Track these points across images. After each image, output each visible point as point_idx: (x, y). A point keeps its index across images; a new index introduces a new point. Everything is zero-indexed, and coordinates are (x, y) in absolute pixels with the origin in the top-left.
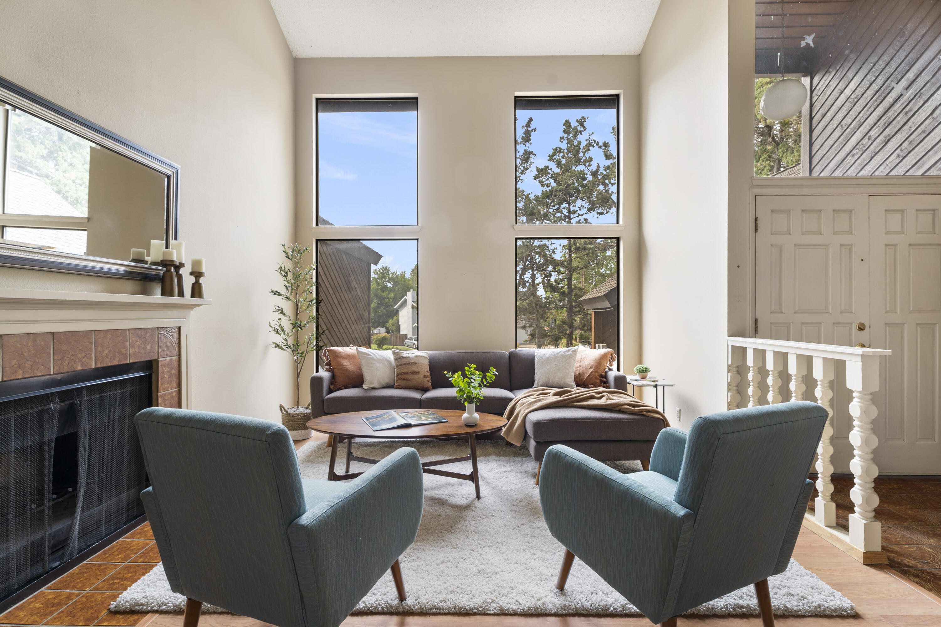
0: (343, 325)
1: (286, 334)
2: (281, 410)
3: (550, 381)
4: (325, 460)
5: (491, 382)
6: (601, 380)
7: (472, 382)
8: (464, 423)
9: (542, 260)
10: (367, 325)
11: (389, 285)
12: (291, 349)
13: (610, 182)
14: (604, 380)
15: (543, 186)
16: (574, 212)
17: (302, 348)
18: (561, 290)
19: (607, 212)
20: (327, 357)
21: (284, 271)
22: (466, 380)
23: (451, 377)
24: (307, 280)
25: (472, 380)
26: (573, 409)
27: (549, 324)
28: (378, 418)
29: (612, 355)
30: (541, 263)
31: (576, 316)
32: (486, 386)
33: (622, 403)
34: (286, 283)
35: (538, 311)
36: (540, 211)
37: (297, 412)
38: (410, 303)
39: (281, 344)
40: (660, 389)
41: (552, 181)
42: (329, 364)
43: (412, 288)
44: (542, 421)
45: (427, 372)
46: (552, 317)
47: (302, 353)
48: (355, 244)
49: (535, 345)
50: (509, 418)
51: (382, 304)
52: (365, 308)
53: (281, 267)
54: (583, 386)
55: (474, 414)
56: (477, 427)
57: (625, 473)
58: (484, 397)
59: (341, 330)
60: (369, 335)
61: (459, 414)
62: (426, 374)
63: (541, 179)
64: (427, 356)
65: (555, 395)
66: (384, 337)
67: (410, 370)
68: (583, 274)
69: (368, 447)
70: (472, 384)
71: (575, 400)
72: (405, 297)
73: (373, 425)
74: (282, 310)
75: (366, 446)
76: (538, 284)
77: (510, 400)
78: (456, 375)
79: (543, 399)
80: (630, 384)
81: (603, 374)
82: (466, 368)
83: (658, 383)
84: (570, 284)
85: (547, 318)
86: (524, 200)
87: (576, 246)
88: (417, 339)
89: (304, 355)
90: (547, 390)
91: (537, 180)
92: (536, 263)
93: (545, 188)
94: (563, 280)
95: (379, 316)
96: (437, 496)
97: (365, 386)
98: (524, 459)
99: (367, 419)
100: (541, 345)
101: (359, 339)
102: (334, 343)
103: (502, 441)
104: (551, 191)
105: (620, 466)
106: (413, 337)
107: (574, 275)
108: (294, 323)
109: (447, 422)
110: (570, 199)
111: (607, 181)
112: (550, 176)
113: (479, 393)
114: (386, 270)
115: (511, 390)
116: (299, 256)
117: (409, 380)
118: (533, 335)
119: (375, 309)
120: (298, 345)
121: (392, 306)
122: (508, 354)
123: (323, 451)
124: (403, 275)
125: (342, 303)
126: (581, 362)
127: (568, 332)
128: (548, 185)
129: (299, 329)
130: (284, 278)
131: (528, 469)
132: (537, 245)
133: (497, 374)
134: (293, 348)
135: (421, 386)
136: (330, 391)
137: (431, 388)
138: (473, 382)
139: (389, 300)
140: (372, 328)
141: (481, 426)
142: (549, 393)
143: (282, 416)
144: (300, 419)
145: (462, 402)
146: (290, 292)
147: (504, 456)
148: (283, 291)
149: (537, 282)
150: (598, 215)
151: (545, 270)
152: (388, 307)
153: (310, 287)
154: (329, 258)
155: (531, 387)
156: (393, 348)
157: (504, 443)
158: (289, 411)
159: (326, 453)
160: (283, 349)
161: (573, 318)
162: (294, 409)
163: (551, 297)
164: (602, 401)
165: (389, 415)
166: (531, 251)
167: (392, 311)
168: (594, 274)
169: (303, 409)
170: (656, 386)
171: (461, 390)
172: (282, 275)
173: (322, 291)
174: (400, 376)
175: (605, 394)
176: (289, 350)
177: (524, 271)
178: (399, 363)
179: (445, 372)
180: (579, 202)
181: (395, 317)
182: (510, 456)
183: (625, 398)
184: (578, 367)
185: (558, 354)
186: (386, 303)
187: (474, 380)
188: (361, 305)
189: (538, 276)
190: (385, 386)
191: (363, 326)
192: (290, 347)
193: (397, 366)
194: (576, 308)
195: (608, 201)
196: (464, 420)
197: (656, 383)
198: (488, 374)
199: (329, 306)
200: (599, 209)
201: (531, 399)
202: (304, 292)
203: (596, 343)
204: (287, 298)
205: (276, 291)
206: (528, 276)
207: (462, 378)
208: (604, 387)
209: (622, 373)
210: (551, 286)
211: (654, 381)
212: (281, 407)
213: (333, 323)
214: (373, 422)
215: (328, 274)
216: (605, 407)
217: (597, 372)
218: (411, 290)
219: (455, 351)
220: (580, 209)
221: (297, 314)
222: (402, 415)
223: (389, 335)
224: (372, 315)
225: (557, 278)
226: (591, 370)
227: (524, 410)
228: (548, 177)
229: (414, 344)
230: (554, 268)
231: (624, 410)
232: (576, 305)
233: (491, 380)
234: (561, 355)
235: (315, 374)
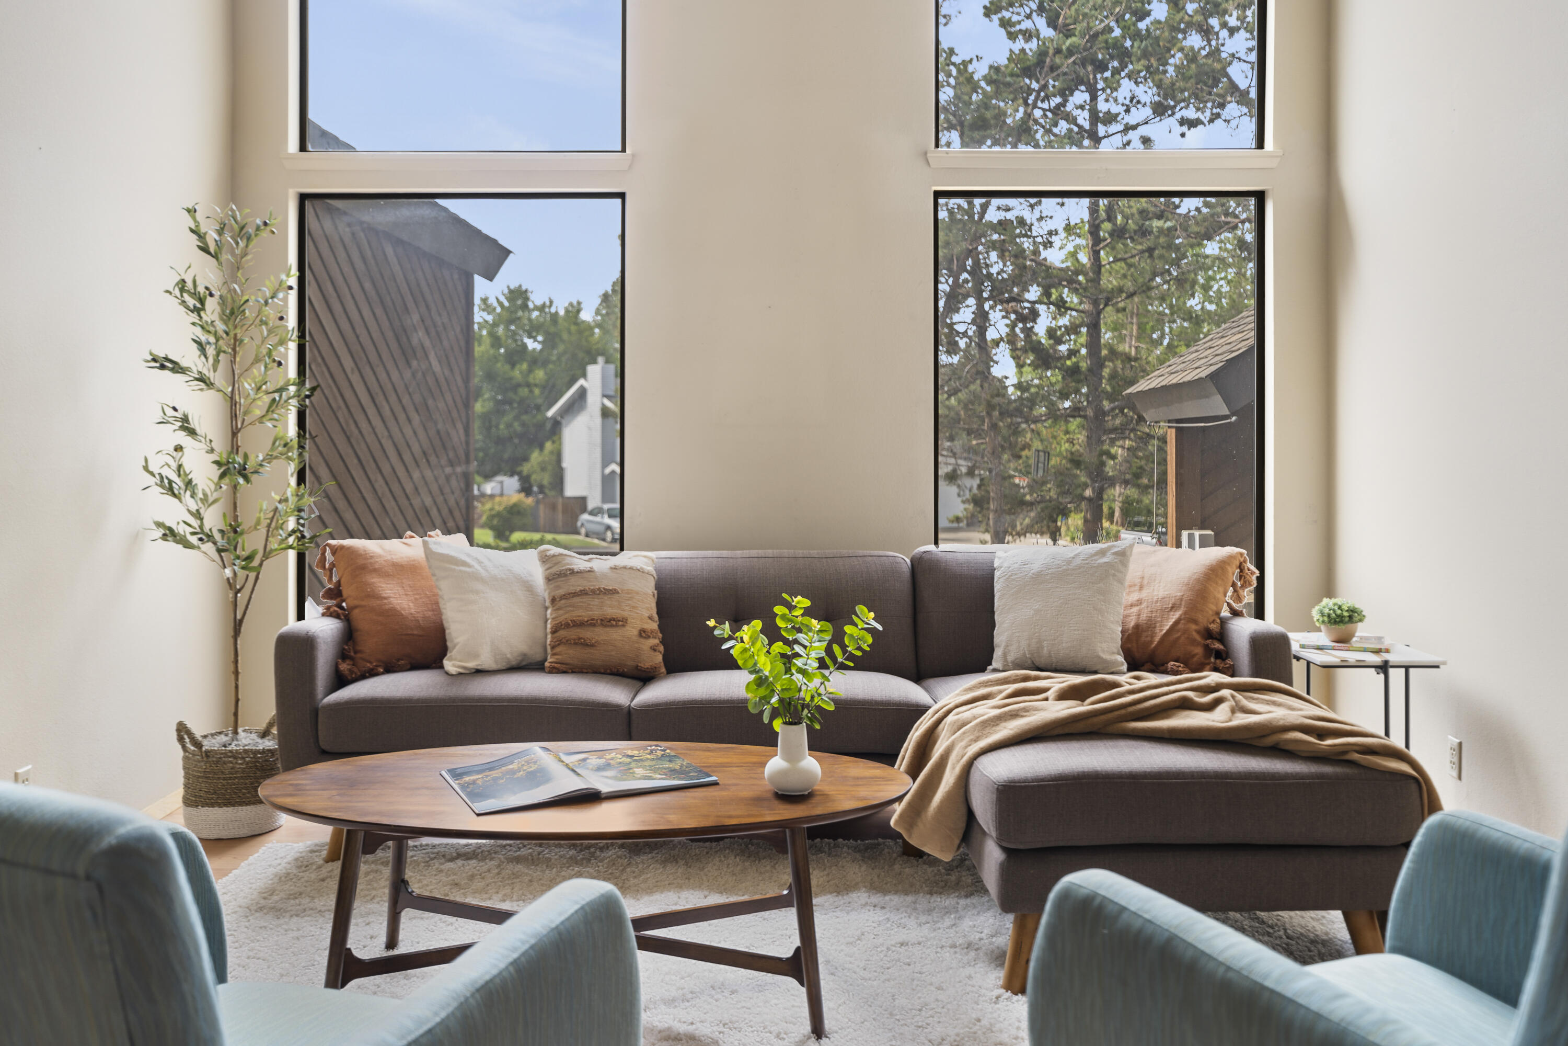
0: (386, 469)
1: (200, 495)
2: (181, 739)
3: (1045, 651)
4: (319, 903)
5: (859, 653)
6: (1207, 647)
7: (797, 655)
8: (769, 787)
9: (1009, 269)
10: (459, 470)
11: (531, 345)
12: (215, 543)
13: (1224, 25)
14: (1218, 646)
15: (1012, 36)
16: (1110, 118)
17: (252, 542)
18: (1068, 363)
19: (1214, 118)
20: (331, 570)
21: (194, 294)
22: (778, 647)
23: (730, 638)
24: (266, 324)
25: (797, 648)
26: (1122, 743)
27: (1028, 466)
28: (491, 769)
29: (1241, 567)
30: (1005, 276)
31: (1113, 442)
32: (842, 667)
33: (1281, 723)
34: (198, 331)
35: (994, 426)
36: (1005, 114)
37: (233, 747)
38: (595, 400)
39: (181, 529)
40: (1396, 676)
41: (1041, 22)
42: (335, 593)
43: (602, 354)
44: (1025, 781)
45: (651, 618)
46: (1037, 445)
47: (249, 558)
48: (422, 210)
49: (987, 531)
50: (914, 771)
51: (510, 403)
52: (455, 414)
53: (184, 281)
54: (1148, 665)
55: (803, 758)
56: (814, 800)
57: (1305, 960)
58: (837, 702)
59: (380, 484)
60: (469, 500)
61: (754, 759)
62: (646, 626)
63: (1006, 14)
64: (650, 569)
65: (1065, 695)
66: (515, 505)
67: (596, 613)
68: (1132, 313)
69: (460, 862)
70: (798, 662)
71: (1132, 713)
72: (581, 382)
73: (474, 793)
74: (185, 419)
75: (452, 860)
76: (997, 343)
77: (917, 711)
78: (746, 632)
79: (1026, 710)
80: (1298, 658)
81: (1214, 627)
82: (779, 610)
83: (1392, 658)
84: (1094, 343)
85: (1023, 449)
86: (952, 81)
87: (1115, 224)
88: (618, 512)
89: (256, 563)
90: (1036, 678)
91: (995, 18)
92: (989, 276)
93: (1020, 43)
94: (1073, 329)
95: (500, 441)
96: (682, 1028)
97: (450, 665)
98: (963, 902)
99: (456, 774)
100: (1006, 532)
101: (434, 512)
102: (355, 526)
103: (890, 842)
104: (1042, 54)
105: (1272, 927)
106: (606, 506)
107: (1109, 315)
108: (224, 461)
109: (715, 784)
110: (1095, 78)
111: (1214, 22)
112: (1034, 7)
113: (822, 690)
114: (518, 296)
115: (918, 678)
116: (242, 244)
117: (592, 646)
118: (979, 502)
119: (485, 417)
120: (235, 532)
121: (538, 408)
122: (908, 561)
123: (313, 876)
124: (574, 311)
125: (380, 399)
126: (1141, 587)
127: (1088, 493)
128: (1028, 35)
129: (241, 481)
130: (194, 317)
131: (978, 936)
132: (995, 221)
133: (880, 628)
134: (221, 542)
135: (630, 663)
136: (340, 681)
137: (663, 670)
138: (800, 656)
139: (531, 391)
140: (478, 478)
141: (826, 797)
142: (1046, 690)
143: (185, 759)
144: (243, 771)
145: (766, 720)
146: (211, 360)
147: (896, 892)
148: (189, 357)
149: (991, 334)
150: (1184, 129)
151: (1018, 299)
152: (526, 412)
153: (275, 346)
154: (341, 255)
155: (982, 670)
156: (542, 542)
157: (899, 849)
158: (207, 745)
159: (323, 880)
160: (188, 545)
161: (1105, 447)
162: (223, 739)
163: (1036, 382)
164: (1218, 718)
165: (528, 762)
166: (976, 239)
167: (540, 426)
168: (1167, 311)
169: (254, 736)
170: (1384, 668)
171: (761, 682)
172: (187, 308)
173: (319, 360)
174: (562, 633)
175: (1225, 692)
176: (208, 547)
177: (955, 300)
178: (561, 592)
179: (711, 623)
180: (1126, 87)
181: (548, 445)
182: (917, 892)
183: (1291, 708)
184: (1132, 606)
185: (1069, 562)
186: (521, 402)
187: (805, 647)
188: (441, 405)
189: (996, 316)
190: (514, 663)
191: (448, 470)
192: (210, 537)
193: (553, 600)
194: (1114, 418)
195: (1216, 82)
196: (772, 778)
197: (1386, 656)
198: (848, 629)
199: (339, 408)
200: (1187, 107)
201: (986, 710)
202: (257, 360)
203: (1180, 528)
204: (202, 379)
205: (167, 359)
206: (964, 317)
207: (766, 641)
208: (1216, 669)
209: (1270, 624)
210: (1034, 347)
211: (1377, 652)
212: (182, 731)
213: (352, 462)
214: (474, 782)
215: (337, 307)
216: (1224, 738)
217: (1195, 622)
218: (601, 360)
219: (739, 553)
220: (1128, 111)
221: (235, 434)
222: (571, 760)
223: (530, 501)
224: (478, 436)
225: (1053, 324)
226: (1176, 615)
227: (963, 744)
228: (1028, 11)
229: (609, 528)
230: (1047, 293)
231: (1290, 747)
232: (1113, 409)
233: (859, 648)
234: (1079, 567)
235: (292, 625)
